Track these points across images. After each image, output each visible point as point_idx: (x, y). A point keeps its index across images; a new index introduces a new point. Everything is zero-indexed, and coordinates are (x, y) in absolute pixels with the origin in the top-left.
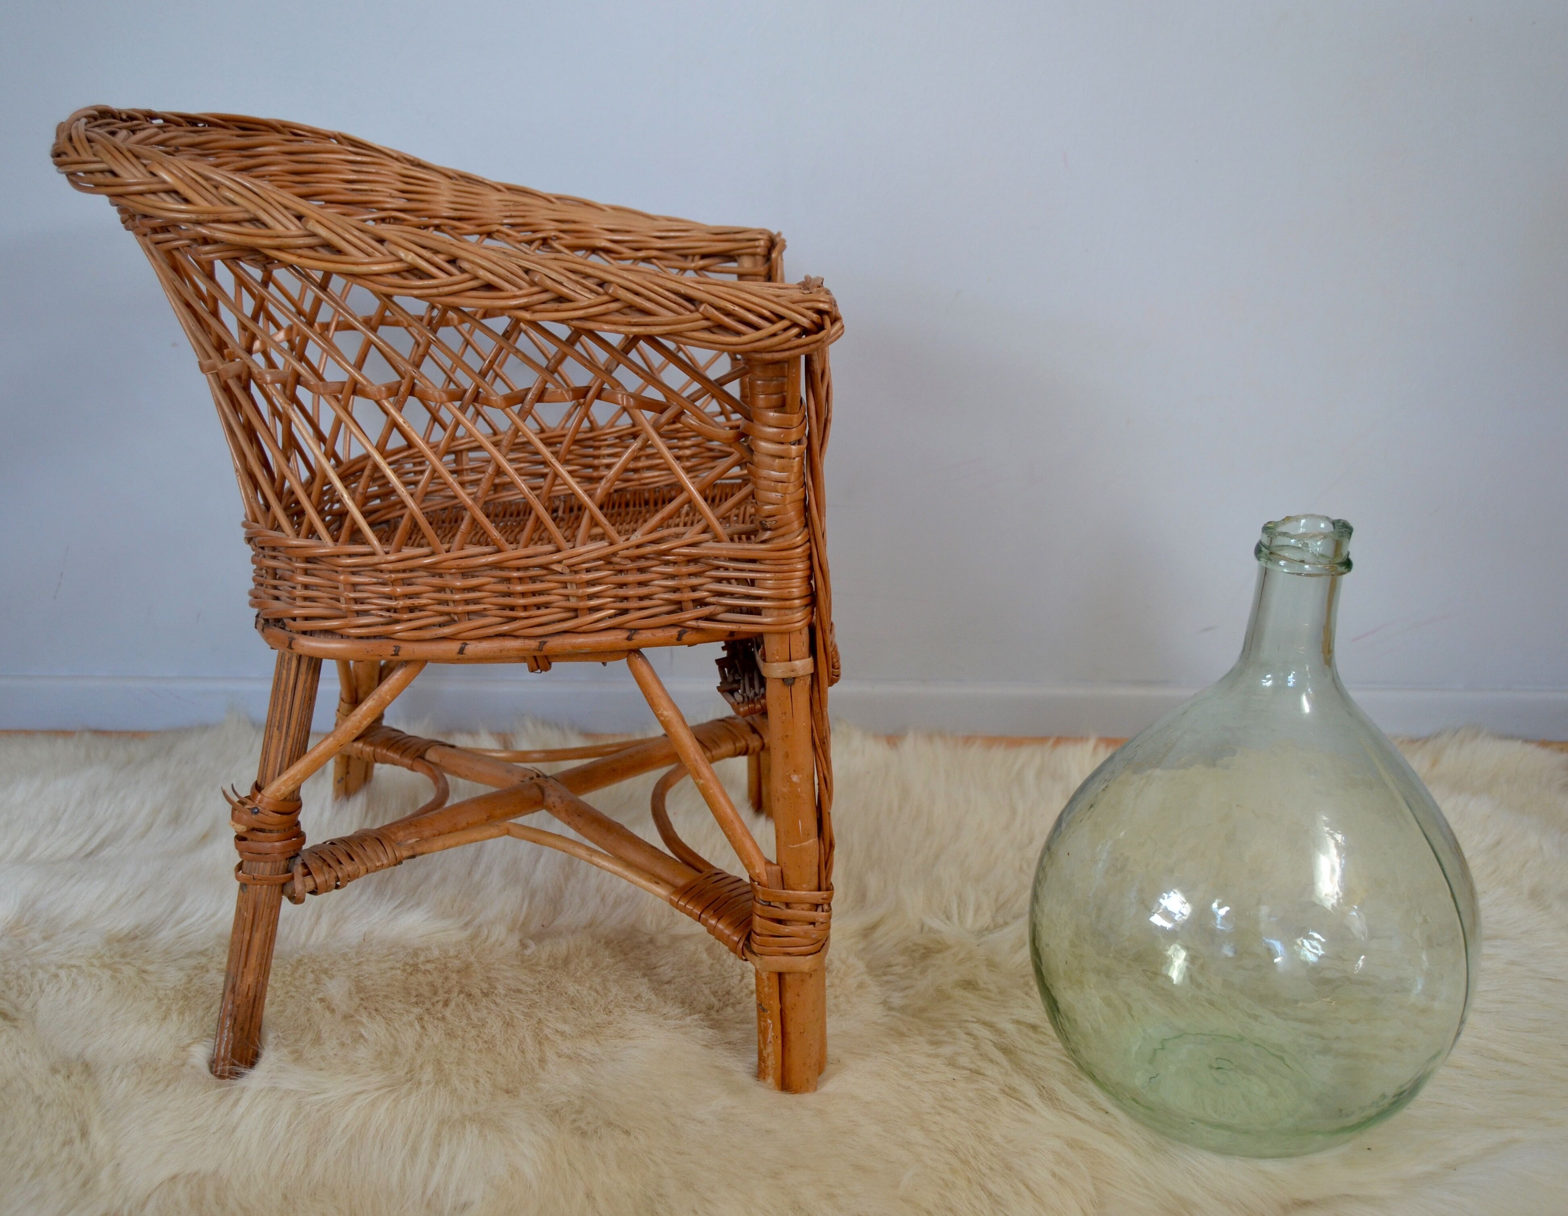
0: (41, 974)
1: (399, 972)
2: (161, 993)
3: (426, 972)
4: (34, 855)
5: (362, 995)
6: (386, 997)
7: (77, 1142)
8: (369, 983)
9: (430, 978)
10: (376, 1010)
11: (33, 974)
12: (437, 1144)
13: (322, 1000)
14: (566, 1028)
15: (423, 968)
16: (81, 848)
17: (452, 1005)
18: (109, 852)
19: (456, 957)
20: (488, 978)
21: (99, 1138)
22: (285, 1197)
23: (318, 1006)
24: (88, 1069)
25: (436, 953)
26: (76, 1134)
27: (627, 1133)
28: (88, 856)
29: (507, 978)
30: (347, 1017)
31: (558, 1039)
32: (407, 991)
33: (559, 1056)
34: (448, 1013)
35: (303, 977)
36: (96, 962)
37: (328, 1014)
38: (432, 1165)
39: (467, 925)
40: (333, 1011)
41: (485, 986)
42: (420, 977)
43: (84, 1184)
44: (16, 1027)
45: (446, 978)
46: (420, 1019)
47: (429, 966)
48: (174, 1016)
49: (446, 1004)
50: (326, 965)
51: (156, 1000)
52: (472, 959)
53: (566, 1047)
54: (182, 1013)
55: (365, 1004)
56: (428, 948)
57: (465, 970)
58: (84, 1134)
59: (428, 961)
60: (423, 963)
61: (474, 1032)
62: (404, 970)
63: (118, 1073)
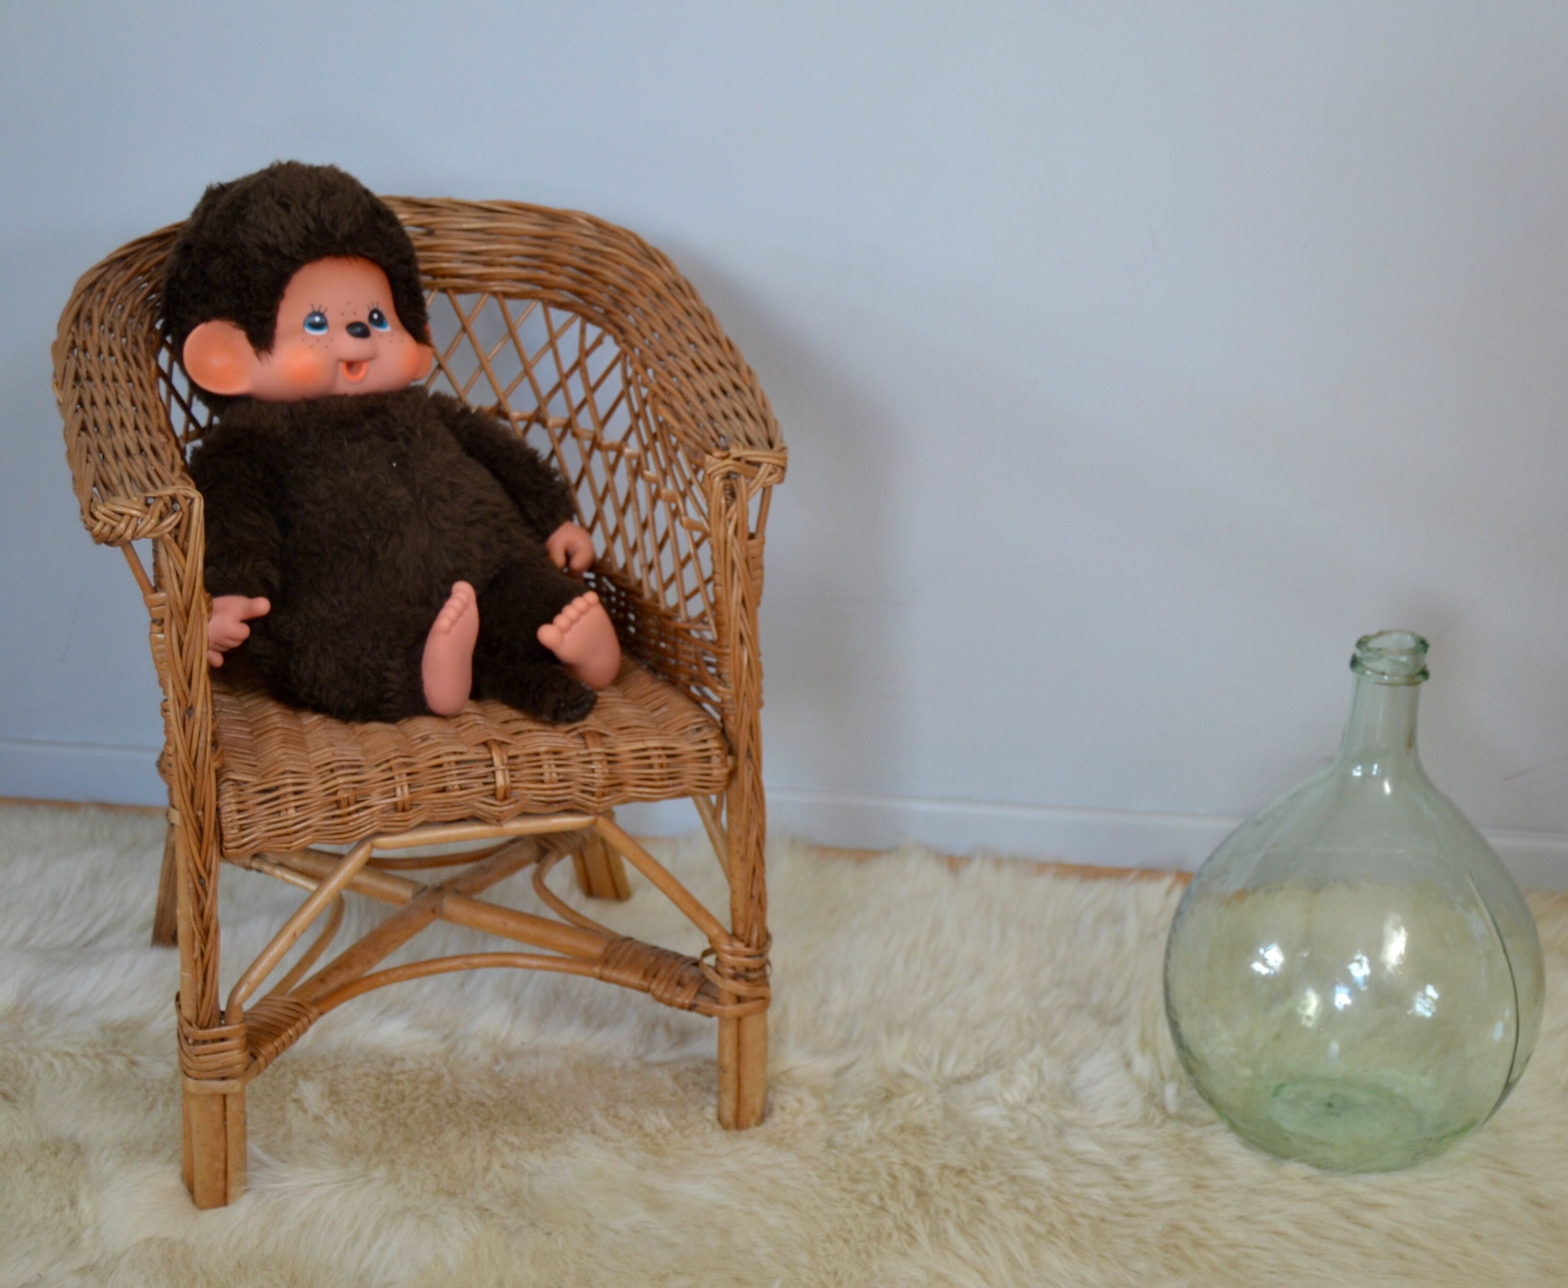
0: (37, 1062)
1: (373, 1080)
2: (149, 1084)
3: (398, 1082)
4: (33, 941)
5: (333, 1098)
6: (356, 1101)
7: (67, 1209)
8: (342, 1087)
9: (401, 1087)
10: (345, 1113)
11: (30, 1061)
12: (377, 1232)
13: (296, 1101)
14: (516, 1140)
15: (395, 1077)
16: (80, 937)
17: (417, 1112)
18: (108, 942)
19: (430, 1069)
20: (457, 1091)
21: (85, 1206)
22: (239, 1265)
23: (292, 1106)
24: (78, 1150)
25: (410, 1064)
26: (66, 1202)
27: (549, 1234)
28: (86, 945)
29: (473, 1091)
30: (317, 1119)
31: (506, 1150)
32: (377, 1096)
33: (503, 1166)
34: (410, 1121)
35: (283, 1076)
36: (90, 1051)
37: (300, 1114)
38: (369, 1247)
39: (445, 1038)
40: (305, 1111)
41: (451, 1097)
42: (393, 1086)
43: (71, 1243)
44: (15, 1108)
45: (416, 1088)
46: (383, 1123)
47: (402, 1077)
48: (160, 1106)
49: (411, 1111)
50: (305, 1067)
51: (143, 1091)
52: (445, 1071)
53: (510, 1159)
54: (167, 1104)
55: (335, 1107)
56: (402, 1059)
57: (436, 1081)
58: (73, 1203)
59: (403, 1072)
60: (397, 1074)
61: (430, 1139)
62: (378, 1079)
63: (105, 1155)
